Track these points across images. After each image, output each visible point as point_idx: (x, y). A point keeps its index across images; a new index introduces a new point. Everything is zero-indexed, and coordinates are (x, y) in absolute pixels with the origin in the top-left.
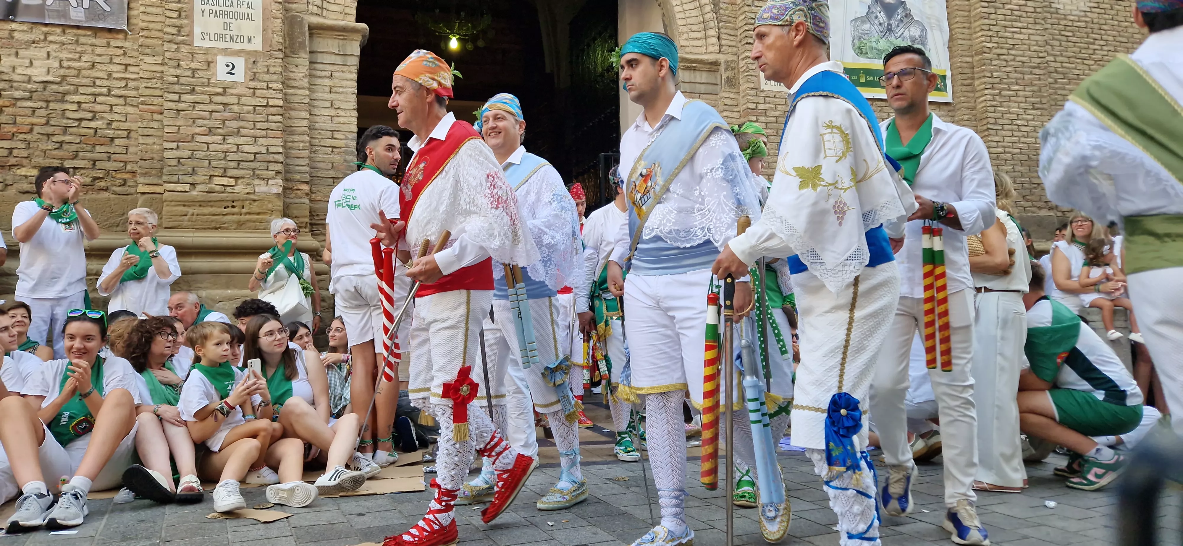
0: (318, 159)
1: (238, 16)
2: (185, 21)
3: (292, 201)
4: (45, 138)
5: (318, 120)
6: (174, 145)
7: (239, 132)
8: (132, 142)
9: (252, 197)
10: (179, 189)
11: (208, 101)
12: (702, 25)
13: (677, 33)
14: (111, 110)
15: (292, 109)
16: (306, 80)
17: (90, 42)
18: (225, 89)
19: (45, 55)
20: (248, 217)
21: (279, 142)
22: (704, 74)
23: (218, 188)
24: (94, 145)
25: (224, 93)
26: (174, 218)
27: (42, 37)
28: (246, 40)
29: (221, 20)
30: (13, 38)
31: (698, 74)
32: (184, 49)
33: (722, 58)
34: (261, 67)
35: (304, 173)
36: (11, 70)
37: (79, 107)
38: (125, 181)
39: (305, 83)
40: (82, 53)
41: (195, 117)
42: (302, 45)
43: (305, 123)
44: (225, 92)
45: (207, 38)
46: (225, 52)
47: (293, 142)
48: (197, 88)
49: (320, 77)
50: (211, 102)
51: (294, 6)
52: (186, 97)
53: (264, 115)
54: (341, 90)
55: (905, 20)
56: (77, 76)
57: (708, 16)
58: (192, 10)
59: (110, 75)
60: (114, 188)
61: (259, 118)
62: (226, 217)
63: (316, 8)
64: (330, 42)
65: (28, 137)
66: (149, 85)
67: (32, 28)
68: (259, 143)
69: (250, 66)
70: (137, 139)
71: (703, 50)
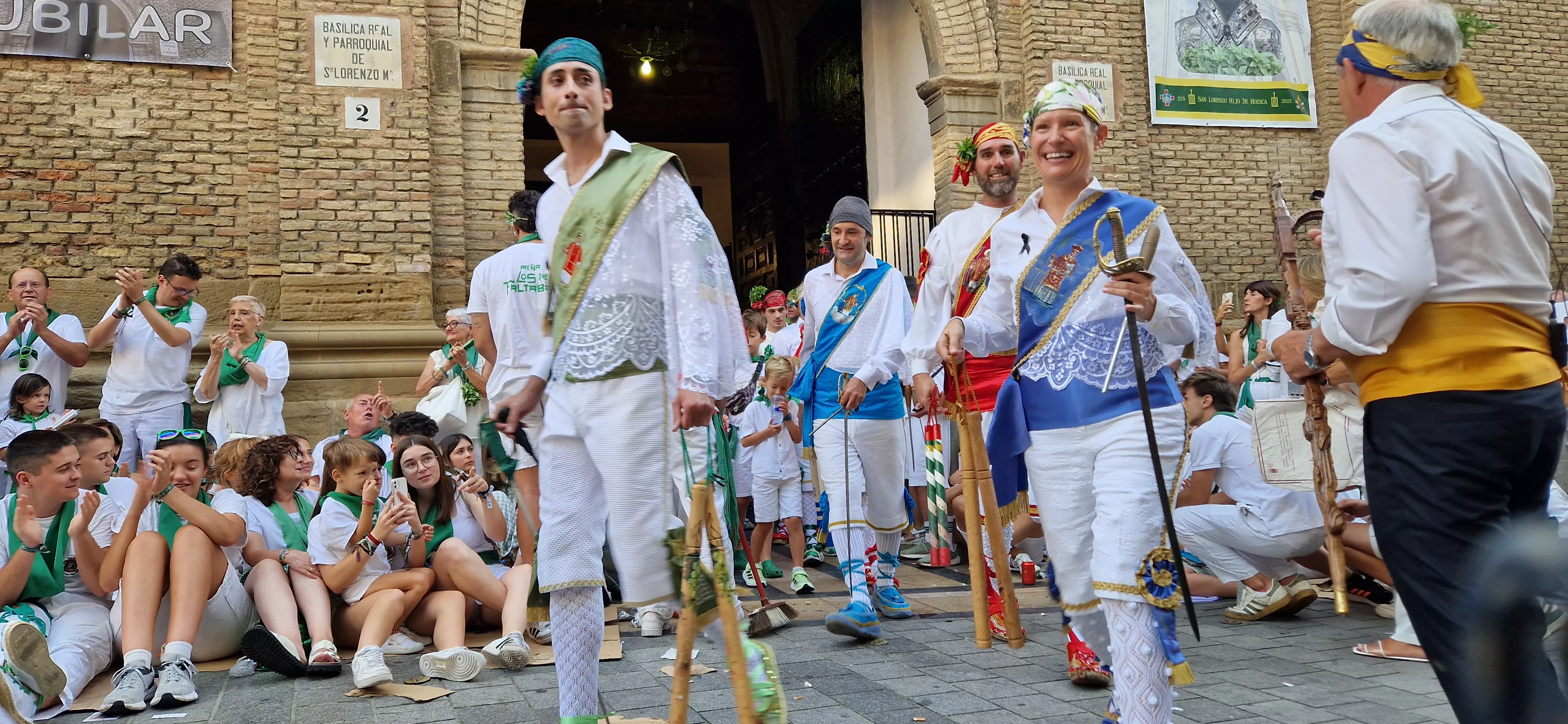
0: (475, 227)
1: (369, 45)
2: (305, 54)
3: (443, 281)
4: (133, 208)
5: (475, 176)
6: (293, 214)
7: (374, 194)
8: (240, 210)
9: (393, 278)
10: (300, 270)
11: (335, 156)
12: (974, 36)
13: (940, 47)
14: (214, 170)
15: (440, 163)
16: (458, 125)
17: (185, 84)
18: (355, 139)
19: (130, 103)
20: (388, 304)
21: (426, 206)
22: (978, 100)
23: (350, 268)
24: (193, 216)
25: (354, 146)
26: (295, 307)
27: (126, 80)
28: (381, 75)
29: (350, 51)
30: (89, 81)
31: (969, 100)
32: (303, 89)
33: (1001, 78)
34: (401, 110)
35: (457, 245)
36: (88, 123)
37: (174, 167)
38: (232, 260)
39: (457, 129)
40: (176, 99)
41: (319, 176)
42: (453, 79)
43: (458, 180)
44: (356, 143)
45: (332, 74)
46: (356, 92)
47: (443, 205)
48: (320, 139)
49: (476, 120)
50: (338, 156)
51: (441, 30)
52: (307, 152)
53: (406, 172)
54: (503, 136)
55: (1249, 20)
56: (171, 129)
57: (981, 23)
58: (312, 39)
59: (211, 126)
60: (219, 271)
61: (399, 176)
62: (360, 305)
63: (469, 31)
64: (487, 74)
65: (111, 208)
66: (260, 137)
67: (112, 69)
68: (400, 208)
69: (387, 109)
70: (246, 207)
71: (976, 68)
